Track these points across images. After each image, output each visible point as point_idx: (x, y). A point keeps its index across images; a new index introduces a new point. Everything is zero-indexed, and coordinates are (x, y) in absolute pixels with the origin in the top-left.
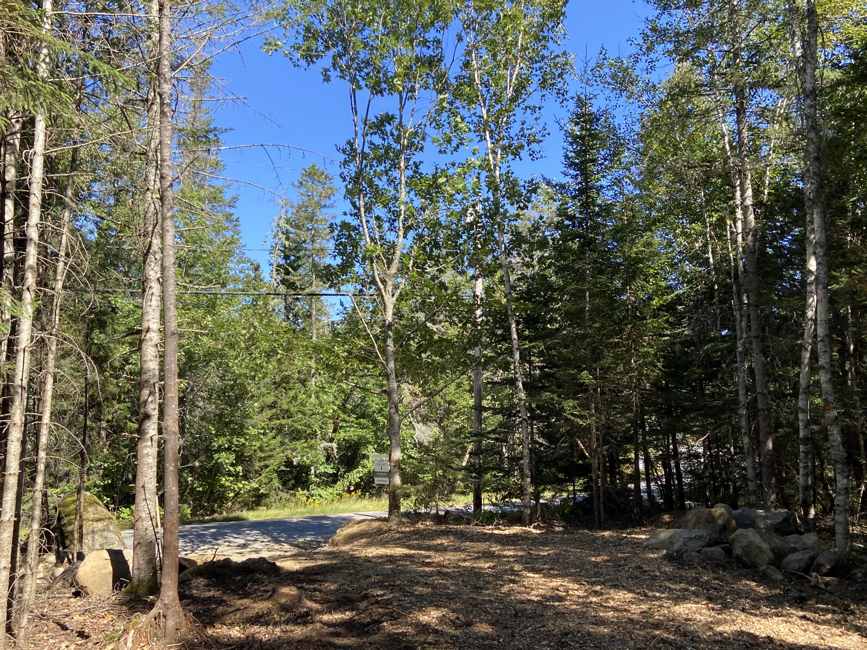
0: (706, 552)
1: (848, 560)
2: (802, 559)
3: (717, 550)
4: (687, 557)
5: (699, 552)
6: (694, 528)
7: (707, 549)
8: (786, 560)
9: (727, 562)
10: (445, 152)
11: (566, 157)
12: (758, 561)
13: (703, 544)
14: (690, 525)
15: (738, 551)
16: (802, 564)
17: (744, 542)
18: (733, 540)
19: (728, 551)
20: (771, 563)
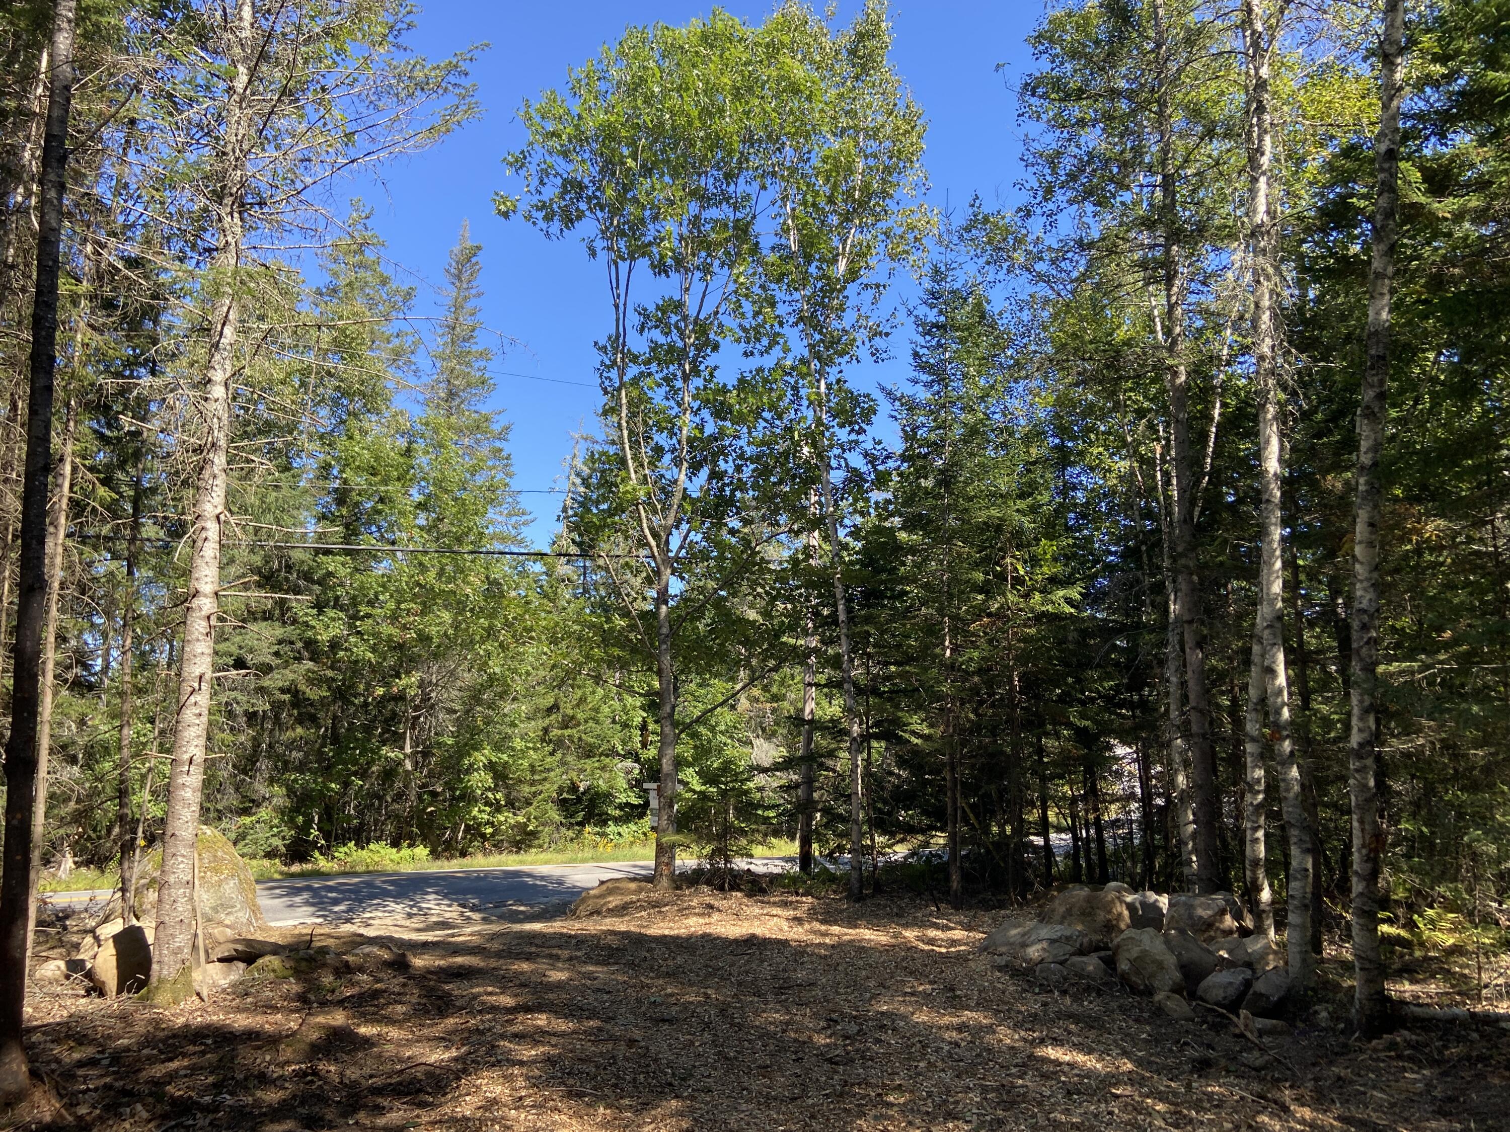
0: (1073, 965)
1: (1306, 989)
2: (1231, 983)
3: (1092, 964)
4: (1041, 971)
5: (1062, 963)
6: (1061, 923)
7: (1077, 959)
8: (1204, 984)
9: (1105, 984)
10: (752, 354)
11: (916, 355)
12: (1156, 984)
13: (1072, 950)
14: (1057, 917)
15: (1124, 966)
16: (1231, 991)
17: (1135, 952)
18: (1118, 946)
19: (1110, 963)
20: (1176, 990)
